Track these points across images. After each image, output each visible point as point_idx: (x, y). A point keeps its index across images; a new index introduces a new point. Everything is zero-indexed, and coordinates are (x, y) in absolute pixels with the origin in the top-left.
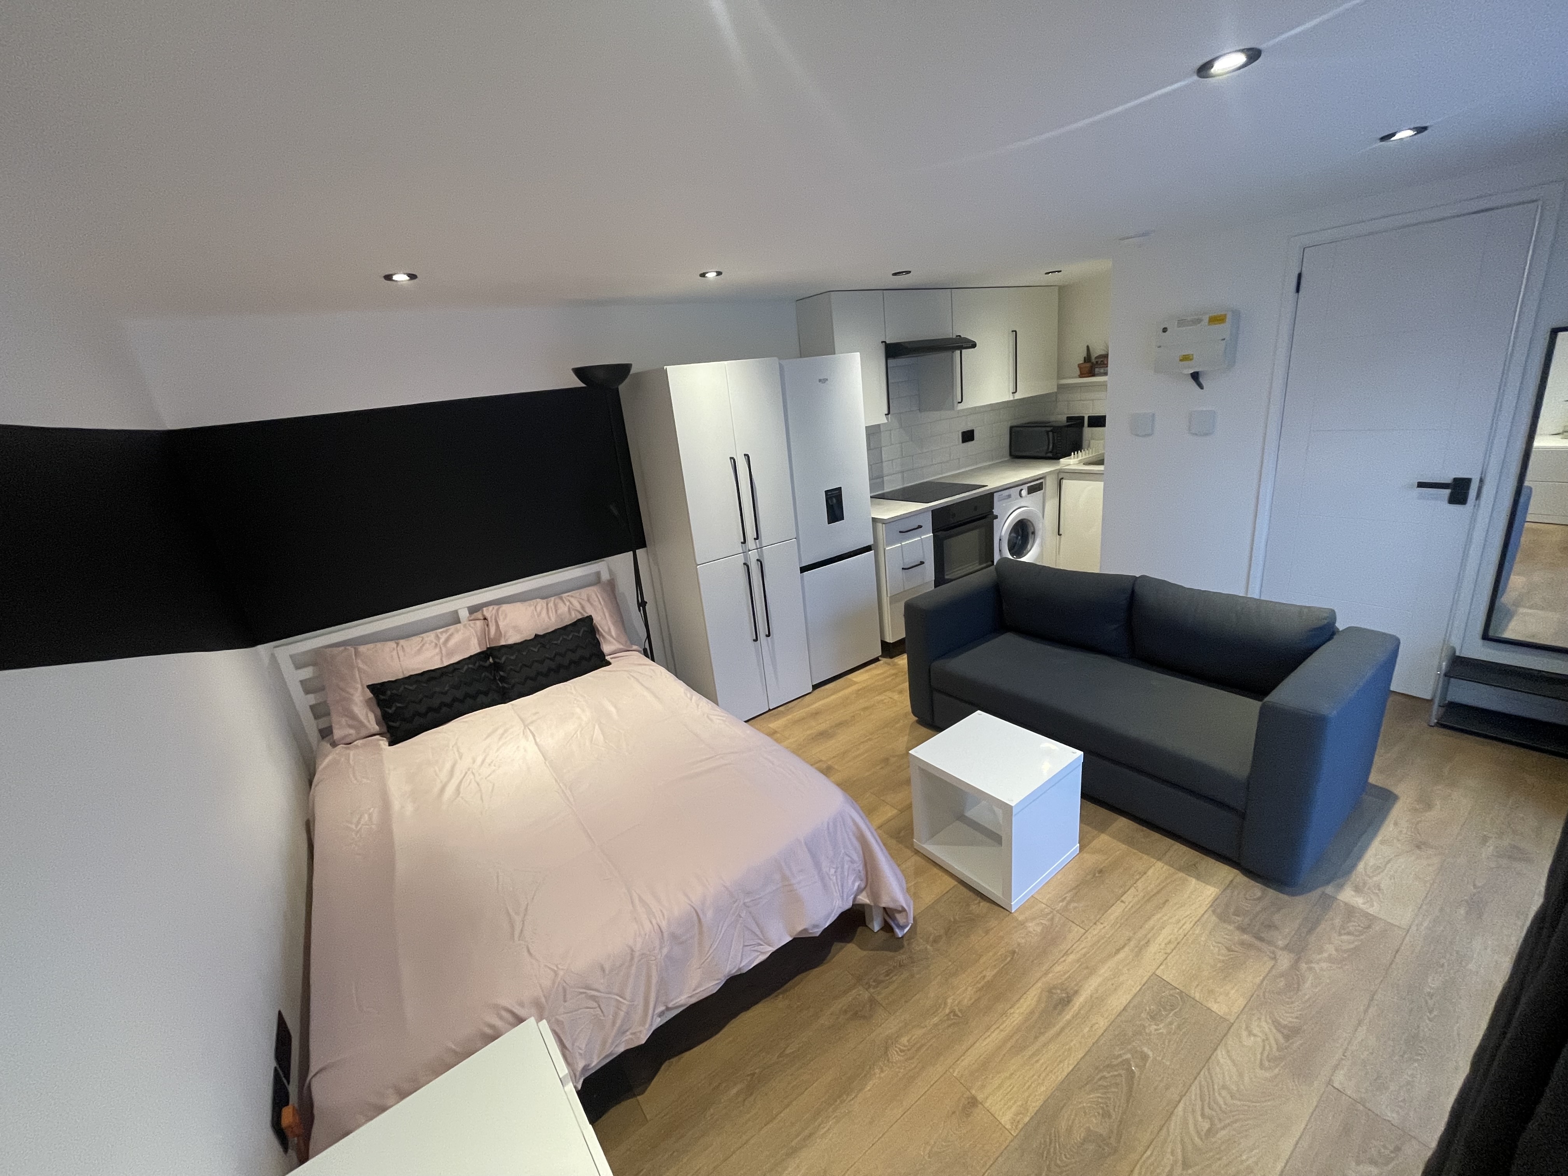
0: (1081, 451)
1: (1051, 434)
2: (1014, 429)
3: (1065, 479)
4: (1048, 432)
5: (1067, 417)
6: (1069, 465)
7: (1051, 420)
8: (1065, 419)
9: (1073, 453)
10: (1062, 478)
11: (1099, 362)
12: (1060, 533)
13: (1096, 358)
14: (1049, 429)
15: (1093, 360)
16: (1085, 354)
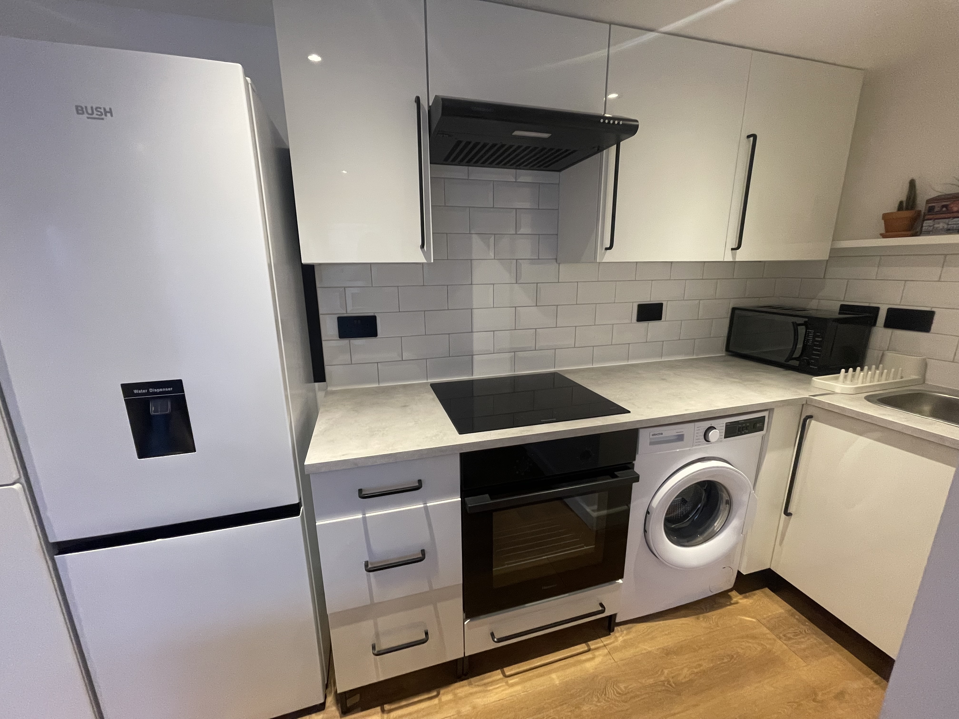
0: (862, 370)
1: (802, 330)
2: (737, 312)
3: (817, 420)
4: (796, 325)
5: (842, 306)
6: (833, 393)
7: (809, 307)
8: (837, 308)
9: (843, 370)
10: (811, 417)
11: (937, 209)
12: (791, 510)
13: (928, 201)
14: (801, 321)
15: (921, 205)
16: (901, 194)
